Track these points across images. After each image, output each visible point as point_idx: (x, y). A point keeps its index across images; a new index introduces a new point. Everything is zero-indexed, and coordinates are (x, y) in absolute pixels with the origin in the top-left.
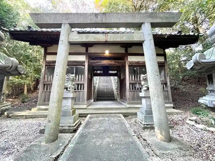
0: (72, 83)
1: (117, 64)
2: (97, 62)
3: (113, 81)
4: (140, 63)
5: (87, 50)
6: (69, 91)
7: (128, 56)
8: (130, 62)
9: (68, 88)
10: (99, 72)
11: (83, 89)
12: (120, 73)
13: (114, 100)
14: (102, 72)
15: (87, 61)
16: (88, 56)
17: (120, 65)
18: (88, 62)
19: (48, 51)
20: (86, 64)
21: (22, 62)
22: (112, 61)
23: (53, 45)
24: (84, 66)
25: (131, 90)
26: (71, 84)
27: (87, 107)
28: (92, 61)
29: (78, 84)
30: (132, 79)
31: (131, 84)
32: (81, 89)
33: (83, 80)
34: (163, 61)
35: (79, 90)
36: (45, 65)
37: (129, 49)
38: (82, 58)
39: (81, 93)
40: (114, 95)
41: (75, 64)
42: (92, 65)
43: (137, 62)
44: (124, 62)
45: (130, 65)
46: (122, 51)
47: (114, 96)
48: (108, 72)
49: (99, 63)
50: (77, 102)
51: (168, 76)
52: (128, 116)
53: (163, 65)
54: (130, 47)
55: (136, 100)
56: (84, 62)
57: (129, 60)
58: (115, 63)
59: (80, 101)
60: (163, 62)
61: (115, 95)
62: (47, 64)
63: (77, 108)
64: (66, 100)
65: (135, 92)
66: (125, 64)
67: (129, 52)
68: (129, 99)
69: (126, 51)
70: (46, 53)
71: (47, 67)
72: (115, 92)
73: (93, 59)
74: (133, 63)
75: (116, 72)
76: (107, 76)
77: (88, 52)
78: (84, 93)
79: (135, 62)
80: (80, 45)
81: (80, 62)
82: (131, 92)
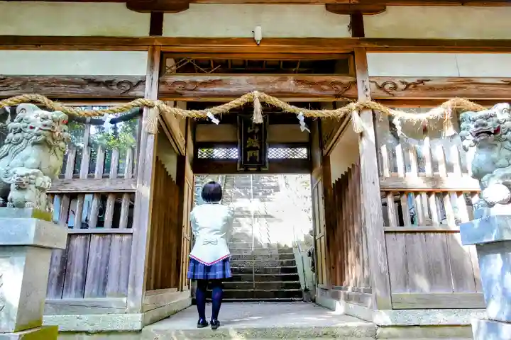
1: (311, 91)
2: (205, 84)
5: (156, 27)
6: (20, 205)
7: (369, 55)
8: (380, 84)
9: (13, 187)
10: (219, 153)
11: (129, 225)
12: (325, 152)
13: (299, 294)
14: (234, 153)
15: (156, 78)
16: (162, 53)
22: (285, 80)
25: (394, 227)
26: (32, 161)
27: (144, 325)
28: (182, 78)
29: (103, 197)
31: (387, 193)
32: (115, 224)
33: (127, 174)
35: (107, 228)
37: (367, 19)
38: (133, 64)
39: (116, 247)
40: (295, 270)
41: (90, 89)
43: (415, 85)
44: (346, 80)
46: (338, 28)
47: (297, 278)
48: (266, 152)
50: (91, 296)
54: (377, 12)
56: (145, 77)
59: (108, 292)
61: (300, 273)
65: (417, 237)
67: (368, 34)
68: (382, 276)
69: (357, 27)
74: (395, 87)
75: (302, 153)
76: (259, 171)
77: (163, 35)
78: (130, 242)
79: (403, 83)
80: (123, 5)
81: (119, 84)
82: (393, 236)
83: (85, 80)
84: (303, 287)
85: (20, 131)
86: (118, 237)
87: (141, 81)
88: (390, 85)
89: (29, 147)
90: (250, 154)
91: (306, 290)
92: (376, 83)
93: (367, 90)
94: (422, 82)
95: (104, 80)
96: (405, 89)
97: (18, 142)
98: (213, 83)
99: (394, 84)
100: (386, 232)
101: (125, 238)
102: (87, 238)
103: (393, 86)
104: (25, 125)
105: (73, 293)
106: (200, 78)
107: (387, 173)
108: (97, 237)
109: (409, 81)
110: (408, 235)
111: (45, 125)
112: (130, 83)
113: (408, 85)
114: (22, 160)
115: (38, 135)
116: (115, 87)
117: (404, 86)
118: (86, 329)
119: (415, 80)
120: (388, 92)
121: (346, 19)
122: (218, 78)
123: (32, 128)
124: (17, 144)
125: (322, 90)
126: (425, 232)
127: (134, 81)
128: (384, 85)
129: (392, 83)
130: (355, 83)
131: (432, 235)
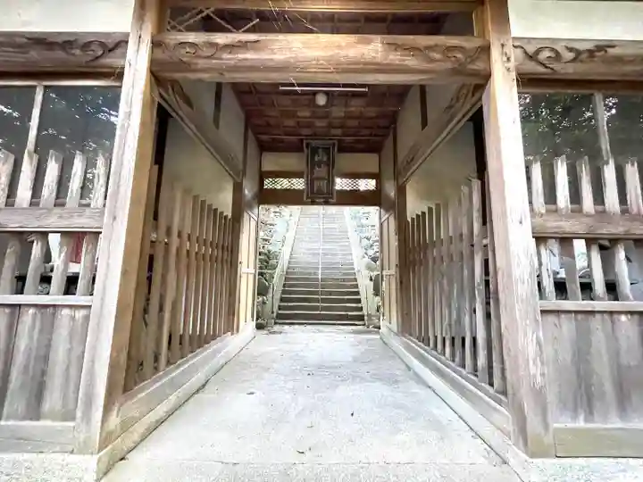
1: (411, 62)
2: (230, 47)
3: (353, 236)
4: (619, 60)
8: (531, 49)
12: (401, 182)
13: (361, 318)
14: (301, 184)
15: (147, 39)
17: (440, 69)
20: (136, 66)
22: (369, 42)
25: (553, 301)
30: (551, 196)
35: (54, 295)
40: (358, 294)
43: (591, 53)
44: (469, 43)
45: (532, 67)
47: (359, 301)
48: (333, 183)
56: (127, 35)
58: (395, 58)
59: (47, 406)
61: (362, 297)
65: (596, 322)
66: (479, 66)
72: (365, 286)
74: (558, 57)
76: (327, 203)
79: (571, 50)
81: (84, 47)
82: (555, 319)
83: (29, 39)
84: (365, 312)
86: (66, 312)
87: (120, 42)
88: (548, 54)
90: (316, 184)
92: (522, 48)
93: (508, 59)
94: (601, 48)
95: (60, 40)
96: (574, 60)
98: (243, 46)
99: (557, 53)
100: (543, 312)
101: (80, 314)
102: (12, 314)
103: (553, 55)
106: (221, 38)
108: (31, 311)
109: (580, 47)
112: (102, 44)
113: (578, 53)
116: (78, 52)
117: (571, 55)
119: (589, 46)
120: (544, 66)
122: (252, 37)
125: (432, 60)
126: (611, 313)
127: (110, 42)
128: (538, 51)
129: (553, 50)
130: (486, 49)
131: (623, 318)
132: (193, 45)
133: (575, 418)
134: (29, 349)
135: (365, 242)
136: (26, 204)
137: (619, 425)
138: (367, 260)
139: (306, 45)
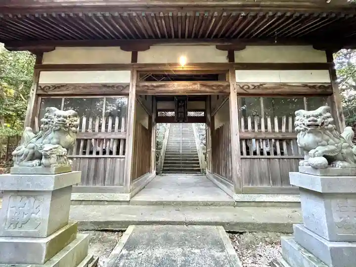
0: (59, 138)
1: (208, 90)
2: (157, 87)
3: (196, 134)
4: (266, 88)
5: (134, 58)
7: (237, 72)
8: (241, 86)
11: (124, 154)
12: (213, 115)
15: (134, 84)
16: (137, 71)
17: (216, 91)
18: (137, 86)
19: (45, 63)
20: (132, 92)
21: (21, 95)
22: (196, 84)
23: (56, 48)
24: (127, 95)
25: (245, 156)
27: (131, 197)
28: (147, 84)
30: (246, 127)
31: (243, 139)
32: (118, 153)
33: (123, 130)
34: (329, 81)
35: (114, 155)
36: (35, 93)
37: (236, 53)
38: (124, 77)
39: (118, 164)
40: (198, 160)
41: (104, 90)
42: (146, 92)
43: (258, 86)
44: (225, 84)
45: (242, 91)
46: (221, 57)
47: (198, 163)
48: (187, 114)
49: (163, 89)
50: (107, 185)
51: (342, 120)
52: (241, 233)
53: (329, 90)
55: (258, 181)
56: (129, 83)
57: (238, 80)
58: (203, 89)
59: (115, 183)
60: (326, 85)
61: (200, 161)
62: (40, 92)
63: (107, 201)
64: (32, 199)
65: (256, 160)
66: (227, 91)
67: (237, 60)
68: (238, 178)
69: (231, 57)
70: (40, 67)
71: (40, 98)
72: (201, 156)
73: (149, 79)
75: (202, 114)
76: (184, 122)
77: (138, 63)
78: (124, 161)
79: (253, 85)
80: (119, 48)
81: (117, 87)
82: (244, 160)
84: (201, 168)
85: (47, 123)
86: (118, 159)
87: (127, 86)
88: (246, 87)
89: (53, 133)
90: (180, 114)
91: (203, 169)
92: (239, 85)
93: (235, 89)
94: (261, 85)
95: (111, 85)
96: (253, 89)
97: (47, 129)
98: (161, 86)
99: (248, 86)
100: (241, 158)
101: (122, 160)
102: (105, 160)
104: (49, 120)
105: (100, 183)
106: (155, 84)
107: (243, 130)
108: (110, 159)
109: (256, 84)
110: (251, 160)
111: (59, 121)
112: (122, 86)
113: (255, 87)
114: (49, 140)
115: (56, 126)
116: (115, 89)
117: (253, 87)
118: (106, 199)
119: (258, 84)
120: (245, 90)
121: (226, 53)
122: (163, 83)
123: (53, 122)
124: (46, 131)
125: (213, 89)
126: (260, 158)
127: (124, 86)
128: (243, 87)
129: (247, 86)
130: (229, 86)
131: (263, 160)
132: (147, 86)
133: (249, 185)
134: (110, 169)
135: (201, 137)
136: (104, 131)
137: (260, 186)
138: (202, 145)
139: (179, 85)
